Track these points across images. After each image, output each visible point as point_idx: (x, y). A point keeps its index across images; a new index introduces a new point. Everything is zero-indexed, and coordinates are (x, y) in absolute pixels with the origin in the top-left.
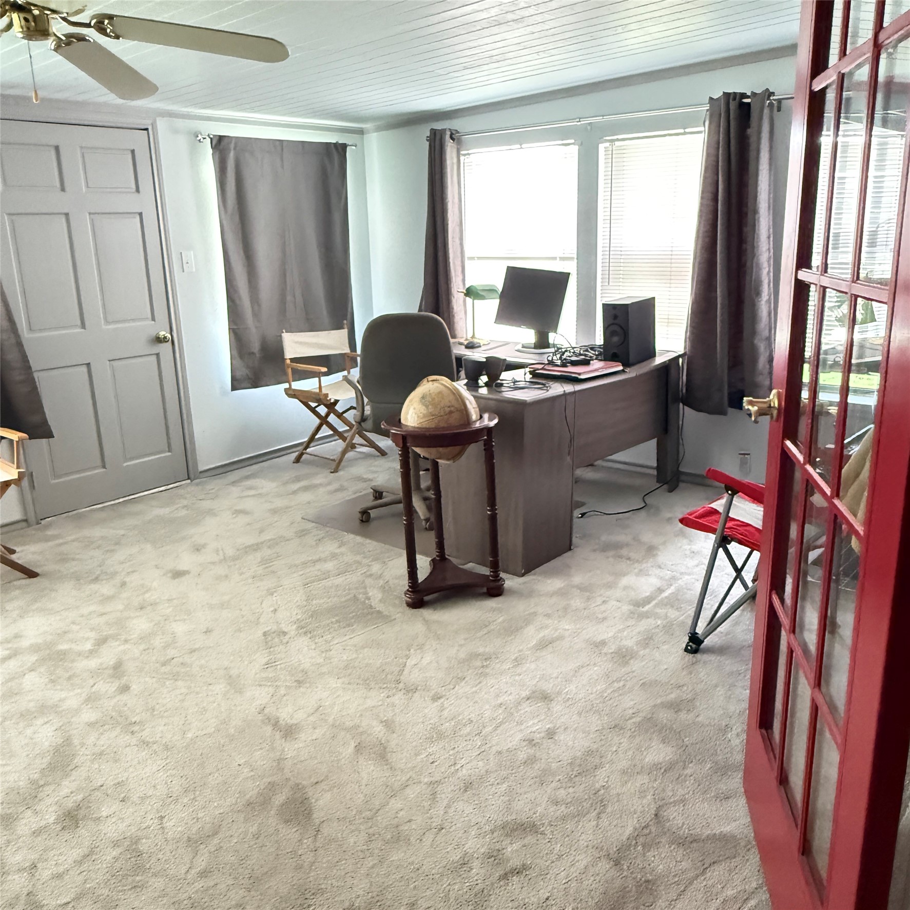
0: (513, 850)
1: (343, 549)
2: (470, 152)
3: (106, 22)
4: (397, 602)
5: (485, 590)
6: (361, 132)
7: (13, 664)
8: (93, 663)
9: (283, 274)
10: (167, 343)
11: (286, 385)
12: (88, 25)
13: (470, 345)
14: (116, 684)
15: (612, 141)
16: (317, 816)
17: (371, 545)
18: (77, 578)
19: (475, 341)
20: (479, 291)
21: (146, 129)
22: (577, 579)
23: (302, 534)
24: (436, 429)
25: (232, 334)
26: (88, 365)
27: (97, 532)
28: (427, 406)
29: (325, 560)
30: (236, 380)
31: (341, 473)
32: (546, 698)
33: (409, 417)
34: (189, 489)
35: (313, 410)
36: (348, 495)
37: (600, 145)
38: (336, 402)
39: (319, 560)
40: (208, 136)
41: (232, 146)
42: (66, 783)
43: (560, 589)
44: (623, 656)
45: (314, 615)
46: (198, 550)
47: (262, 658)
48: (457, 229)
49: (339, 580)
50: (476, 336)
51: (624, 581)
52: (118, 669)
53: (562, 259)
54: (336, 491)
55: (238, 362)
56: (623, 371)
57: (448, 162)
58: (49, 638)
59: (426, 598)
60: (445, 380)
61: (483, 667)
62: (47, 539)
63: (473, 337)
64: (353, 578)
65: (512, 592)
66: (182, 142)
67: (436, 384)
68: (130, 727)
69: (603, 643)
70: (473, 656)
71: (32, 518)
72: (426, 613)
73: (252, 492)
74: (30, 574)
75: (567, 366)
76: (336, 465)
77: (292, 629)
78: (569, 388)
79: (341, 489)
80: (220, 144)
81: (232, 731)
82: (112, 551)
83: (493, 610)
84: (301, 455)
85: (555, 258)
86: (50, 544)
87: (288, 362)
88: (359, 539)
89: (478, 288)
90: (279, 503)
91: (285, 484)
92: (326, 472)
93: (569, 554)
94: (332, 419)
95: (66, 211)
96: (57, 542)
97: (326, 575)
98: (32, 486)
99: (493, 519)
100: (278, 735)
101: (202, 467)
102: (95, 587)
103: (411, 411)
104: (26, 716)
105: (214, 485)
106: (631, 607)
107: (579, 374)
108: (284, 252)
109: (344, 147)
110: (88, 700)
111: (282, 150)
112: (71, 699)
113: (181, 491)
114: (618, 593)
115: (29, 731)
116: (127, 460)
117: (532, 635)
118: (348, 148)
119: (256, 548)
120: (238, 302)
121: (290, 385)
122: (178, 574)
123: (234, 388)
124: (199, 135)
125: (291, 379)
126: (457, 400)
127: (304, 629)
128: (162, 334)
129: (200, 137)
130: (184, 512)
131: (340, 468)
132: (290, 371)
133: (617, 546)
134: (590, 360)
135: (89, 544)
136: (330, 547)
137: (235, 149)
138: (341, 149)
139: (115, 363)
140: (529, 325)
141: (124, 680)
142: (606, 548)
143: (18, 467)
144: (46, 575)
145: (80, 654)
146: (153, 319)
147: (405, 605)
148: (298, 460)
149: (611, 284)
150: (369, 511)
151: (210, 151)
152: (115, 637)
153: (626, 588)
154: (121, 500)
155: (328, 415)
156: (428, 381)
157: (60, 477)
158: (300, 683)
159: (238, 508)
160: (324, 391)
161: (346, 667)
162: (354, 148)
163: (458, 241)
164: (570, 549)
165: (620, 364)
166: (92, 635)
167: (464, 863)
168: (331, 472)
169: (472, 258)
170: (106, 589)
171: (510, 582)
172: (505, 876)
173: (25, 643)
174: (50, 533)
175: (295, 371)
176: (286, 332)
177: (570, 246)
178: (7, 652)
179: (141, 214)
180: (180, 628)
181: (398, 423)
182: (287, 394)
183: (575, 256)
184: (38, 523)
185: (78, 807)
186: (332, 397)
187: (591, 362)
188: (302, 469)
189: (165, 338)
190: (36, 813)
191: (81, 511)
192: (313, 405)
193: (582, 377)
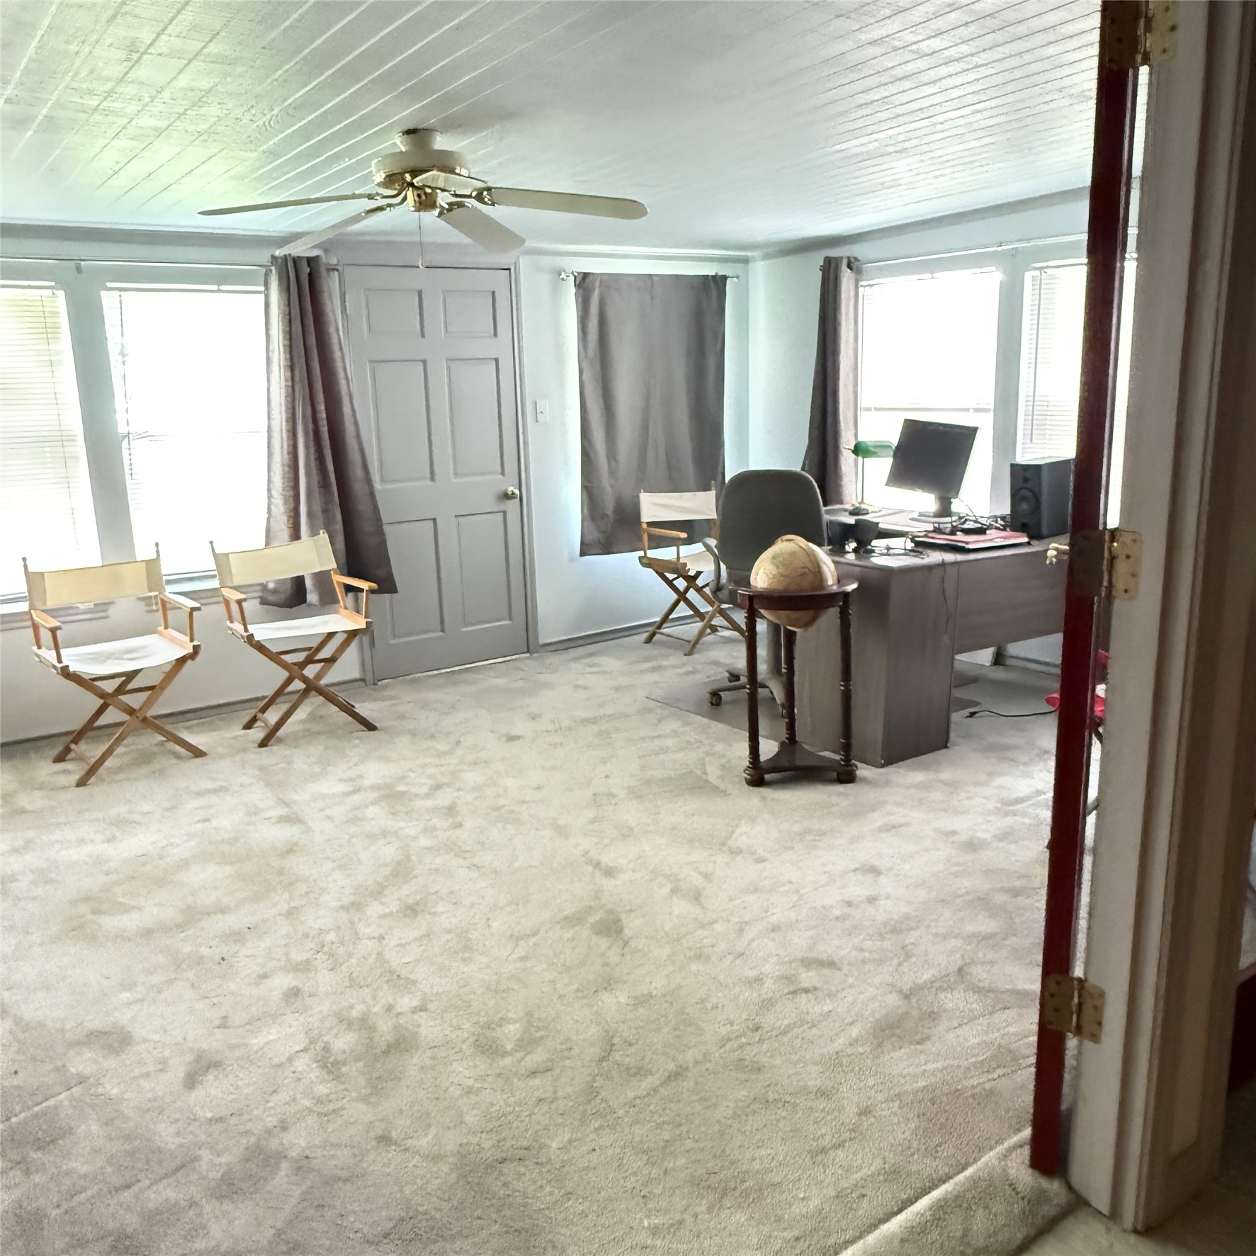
0: (808, 978)
1: (687, 729)
2: (871, 282)
3: (485, 193)
4: (736, 780)
5: (834, 775)
6: (745, 261)
7: (357, 798)
8: (429, 803)
9: (645, 427)
10: (514, 501)
11: (641, 553)
12: (470, 196)
13: (856, 511)
14: (451, 820)
15: (1041, 269)
16: (628, 933)
17: (718, 727)
18: (413, 733)
19: (863, 506)
20: (870, 448)
21: (509, 269)
22: (946, 775)
23: (643, 711)
24: (785, 591)
25: (585, 494)
26: (434, 520)
27: (432, 696)
28: (778, 567)
29: (665, 737)
30: (586, 545)
31: (696, 656)
32: (875, 871)
33: (758, 578)
34: (528, 662)
36: (699, 678)
37: (1026, 273)
39: (659, 736)
40: (572, 273)
41: (597, 284)
42: (405, 887)
43: (921, 782)
44: (972, 846)
45: (647, 783)
46: (534, 718)
47: (590, 813)
48: (851, 375)
49: (678, 756)
50: (865, 501)
51: (1001, 781)
52: (451, 810)
53: (977, 410)
54: (688, 673)
55: (588, 523)
56: (1029, 543)
57: (843, 295)
58: (389, 781)
59: (767, 777)
60: (801, 541)
61: (815, 840)
62: (382, 700)
63: (862, 502)
64: (692, 756)
65: (865, 781)
66: (544, 280)
67: (791, 545)
68: (461, 853)
69: (954, 833)
70: (808, 831)
71: (369, 678)
72: (764, 791)
73: (594, 669)
74: (370, 727)
75: (955, 534)
76: (691, 647)
77: (622, 794)
78: (950, 557)
79: (694, 672)
80: (584, 282)
81: (555, 865)
82: (446, 714)
83: (840, 794)
84: (653, 634)
85: (968, 410)
86: (386, 703)
87: (645, 526)
88: (705, 720)
89: (869, 443)
90: (622, 681)
91: (631, 663)
92: (680, 654)
93: (944, 751)
94: (692, 595)
95: (423, 357)
96: (394, 702)
97: (665, 750)
98: (372, 644)
99: (847, 697)
100: (598, 873)
101: (543, 640)
102: (430, 743)
103: (761, 572)
104: (371, 837)
105: (554, 659)
106: (999, 805)
107: (967, 543)
108: (647, 399)
109: (724, 278)
110: (425, 830)
111: (652, 286)
112: (410, 828)
113: (518, 664)
114: (988, 791)
115: (373, 848)
116: (466, 625)
117: (877, 819)
118: (729, 281)
119: (594, 721)
120: (592, 456)
121: (645, 554)
122: (512, 738)
123: (583, 554)
124: (563, 273)
125: (647, 547)
126: (812, 562)
127: (635, 794)
128: (511, 489)
129: (563, 276)
130: (521, 684)
131: (695, 651)
132: (645, 537)
133: (1007, 748)
134: (986, 530)
135: (425, 705)
136: (672, 725)
137: (600, 286)
138: (720, 281)
139: (461, 519)
140: (930, 490)
141: (458, 819)
142: (991, 748)
143: (366, 617)
144: (385, 730)
145: (417, 795)
146: (503, 473)
147: (745, 782)
148: (649, 640)
149: (1034, 441)
150: (721, 693)
151: (573, 290)
152: (449, 785)
153: (1000, 787)
154: (457, 668)
155: (687, 590)
156: (782, 541)
157: (400, 637)
158: (625, 837)
159: (579, 683)
160: (682, 561)
161: (673, 829)
162: (735, 279)
163: (851, 388)
164: (946, 747)
165: (1025, 534)
166: (430, 782)
167: (759, 980)
168: (685, 655)
169: (869, 409)
170: (442, 746)
171: (863, 771)
172: (794, 993)
173: (367, 783)
174: (388, 693)
175: (651, 537)
176: (645, 492)
177: (986, 394)
178: (352, 789)
179: (497, 360)
180: (510, 783)
181: (748, 584)
182: (641, 562)
183: (992, 407)
184: (374, 684)
185: (417, 904)
186: (692, 569)
187: (988, 532)
188: (649, 650)
189: (513, 494)
190: (382, 904)
191: (417, 675)
193: (971, 546)
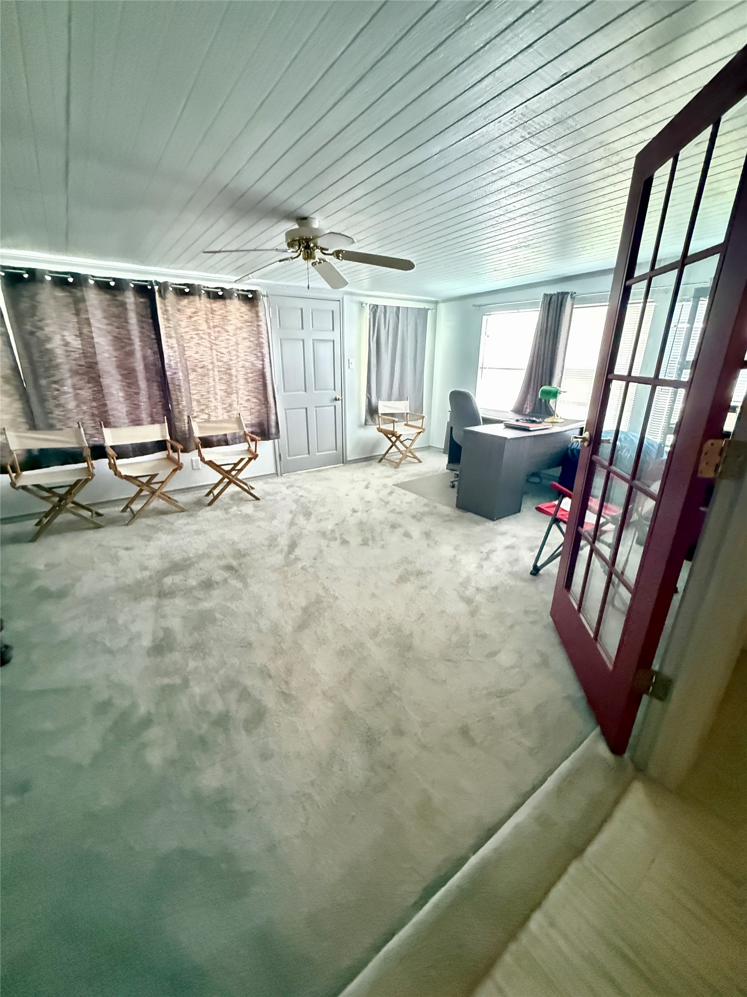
6: (437, 303)
10: (340, 401)
11: (378, 426)
21: (340, 301)
25: (367, 399)
26: (306, 408)
30: (366, 421)
34: (343, 467)
35: (389, 439)
38: (401, 435)
40: (369, 304)
41: (380, 309)
66: (355, 308)
71: (279, 473)
84: (383, 459)
87: (380, 414)
91: (373, 471)
95: (303, 338)
98: (280, 459)
101: (348, 459)
105: (353, 468)
109: (428, 310)
113: (340, 468)
116: (318, 452)
120: (371, 384)
123: (365, 424)
125: (381, 423)
129: (364, 305)
131: (399, 466)
132: (380, 419)
139: (317, 409)
146: (335, 389)
148: (381, 461)
151: (368, 312)
162: (432, 310)
164: (520, 512)
168: (395, 468)
175: (383, 419)
176: (381, 400)
179: (333, 341)
182: (378, 430)
184: (281, 475)
186: (398, 434)
188: (380, 465)
189: (339, 398)
191: (298, 472)
192: (390, 436)
